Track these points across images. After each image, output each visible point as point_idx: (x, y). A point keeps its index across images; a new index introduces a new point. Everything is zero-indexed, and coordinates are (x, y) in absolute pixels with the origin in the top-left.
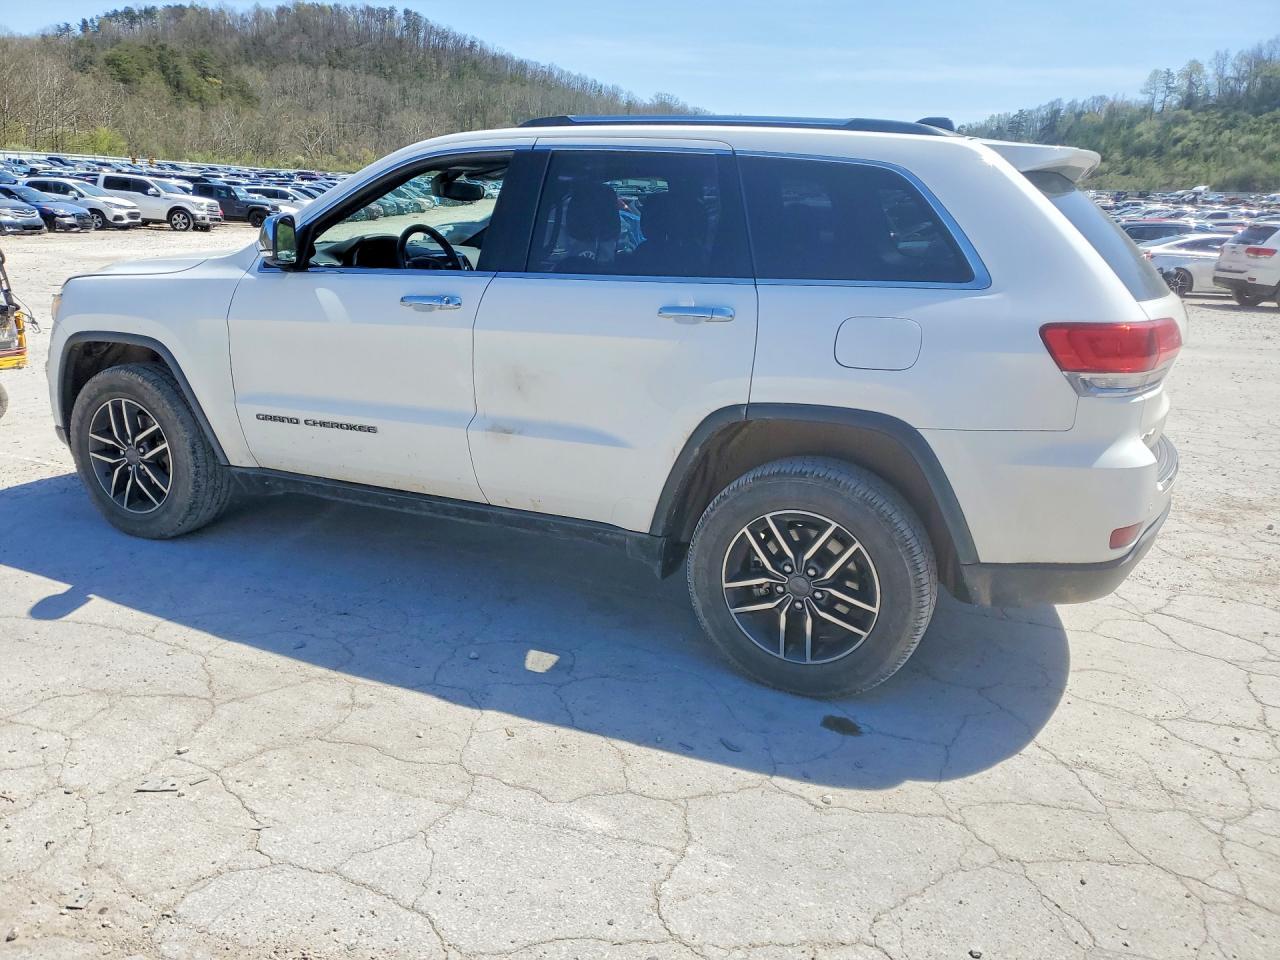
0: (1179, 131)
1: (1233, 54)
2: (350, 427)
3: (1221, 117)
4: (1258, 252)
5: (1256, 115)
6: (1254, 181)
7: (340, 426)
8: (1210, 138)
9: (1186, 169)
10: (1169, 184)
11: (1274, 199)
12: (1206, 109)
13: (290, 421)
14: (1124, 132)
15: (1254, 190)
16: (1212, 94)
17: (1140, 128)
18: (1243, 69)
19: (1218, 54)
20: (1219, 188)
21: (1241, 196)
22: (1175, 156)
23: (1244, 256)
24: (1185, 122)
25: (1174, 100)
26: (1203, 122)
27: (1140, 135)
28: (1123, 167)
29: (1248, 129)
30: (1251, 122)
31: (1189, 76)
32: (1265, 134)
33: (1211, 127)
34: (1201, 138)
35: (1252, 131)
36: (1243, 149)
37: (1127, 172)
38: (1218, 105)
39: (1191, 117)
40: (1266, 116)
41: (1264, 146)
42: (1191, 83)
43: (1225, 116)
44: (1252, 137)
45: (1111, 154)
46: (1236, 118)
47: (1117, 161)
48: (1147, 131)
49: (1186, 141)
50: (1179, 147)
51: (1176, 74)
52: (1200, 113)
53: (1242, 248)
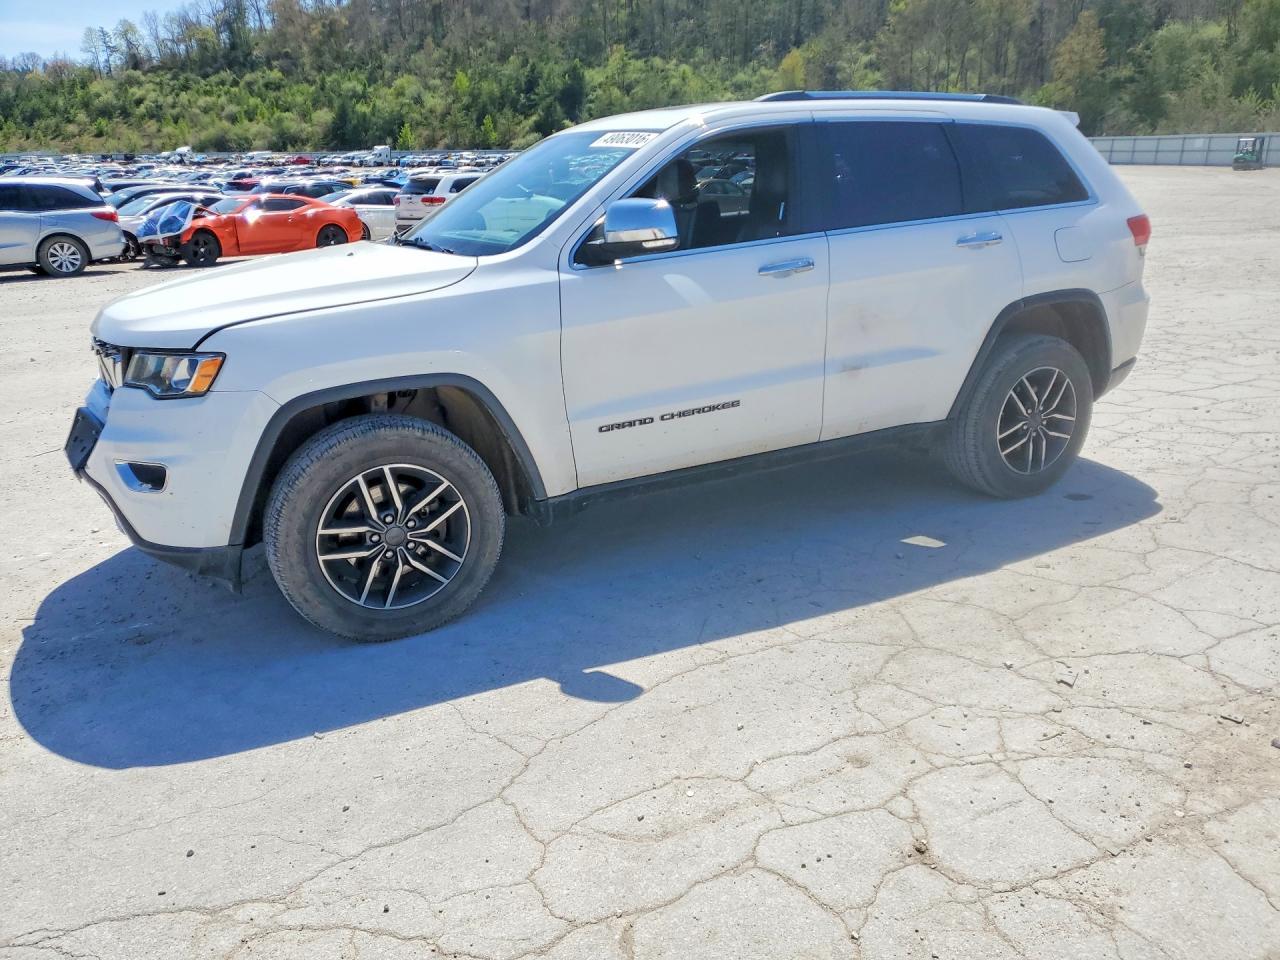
0: (136, 92)
1: (161, 16)
2: (712, 408)
3: (172, 79)
4: (432, 201)
5: (205, 76)
6: (227, 141)
7: (701, 411)
8: (170, 100)
9: (159, 131)
10: (149, 146)
11: (252, 158)
12: (154, 70)
13: (643, 422)
14: (79, 92)
15: (230, 150)
16: (154, 55)
17: (95, 87)
18: (176, 31)
19: (146, 15)
20: (200, 148)
21: (222, 155)
22: (143, 117)
23: (421, 205)
24: (140, 84)
25: (116, 60)
26: (157, 84)
27: (98, 95)
28: (93, 129)
29: (201, 91)
30: (202, 84)
31: (124, 34)
32: (219, 96)
33: (167, 89)
34: (161, 100)
35: (207, 93)
36: (206, 111)
37: (100, 134)
38: (163, 67)
39: (143, 78)
40: (214, 79)
41: (223, 109)
42: (129, 44)
43: (175, 77)
44: (208, 98)
45: (76, 115)
46: (187, 80)
47: (85, 123)
48: (103, 92)
49: (146, 102)
50: (142, 109)
51: (111, 33)
52: (149, 74)
53: (417, 199)
